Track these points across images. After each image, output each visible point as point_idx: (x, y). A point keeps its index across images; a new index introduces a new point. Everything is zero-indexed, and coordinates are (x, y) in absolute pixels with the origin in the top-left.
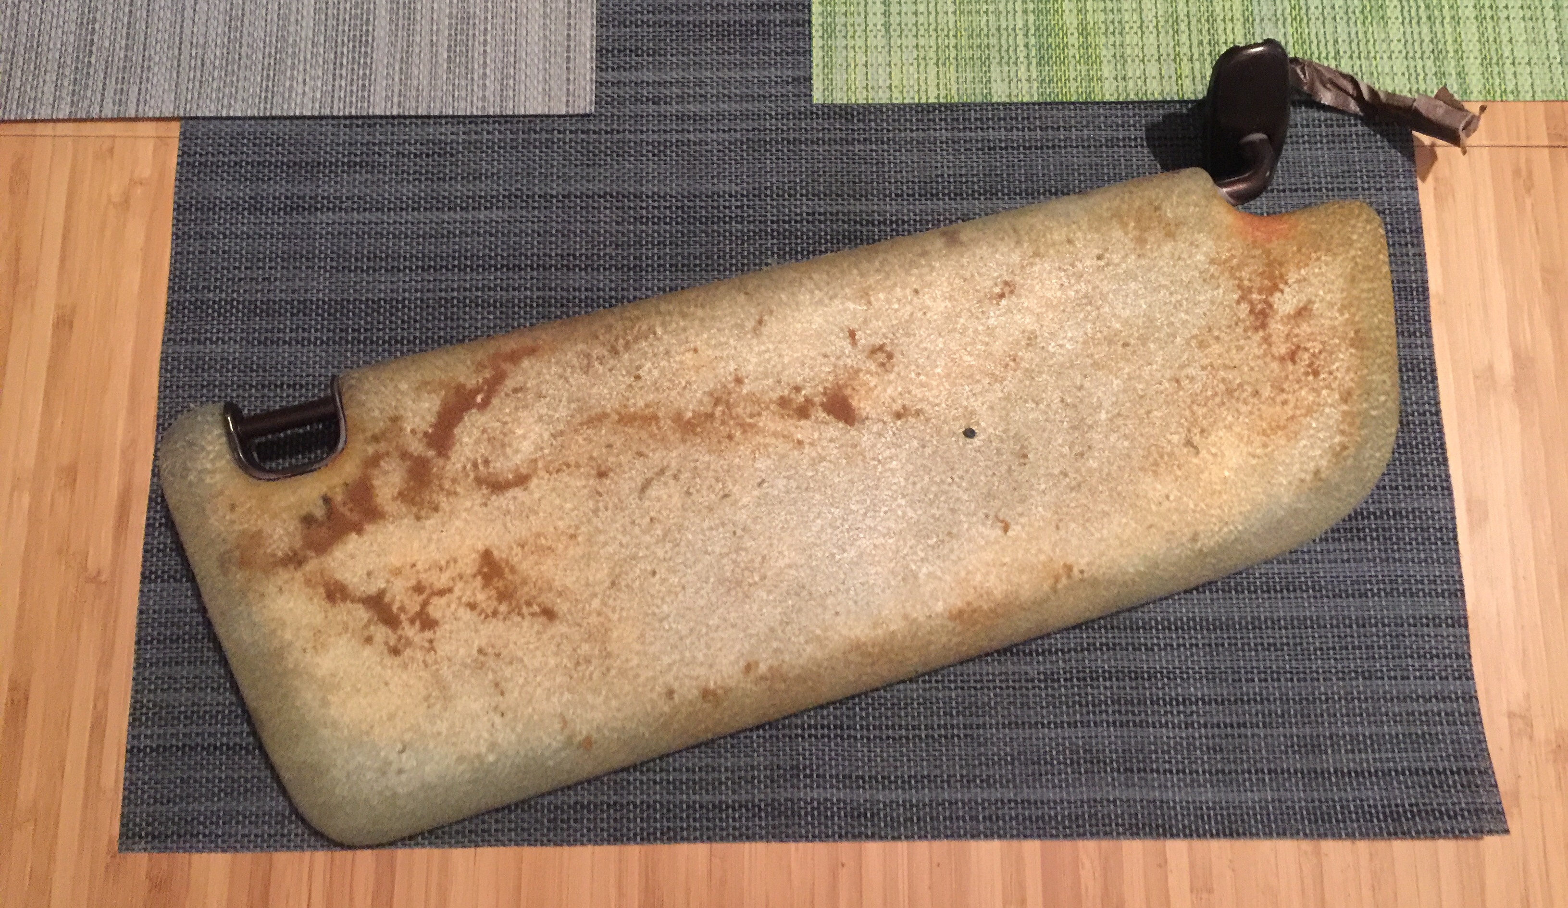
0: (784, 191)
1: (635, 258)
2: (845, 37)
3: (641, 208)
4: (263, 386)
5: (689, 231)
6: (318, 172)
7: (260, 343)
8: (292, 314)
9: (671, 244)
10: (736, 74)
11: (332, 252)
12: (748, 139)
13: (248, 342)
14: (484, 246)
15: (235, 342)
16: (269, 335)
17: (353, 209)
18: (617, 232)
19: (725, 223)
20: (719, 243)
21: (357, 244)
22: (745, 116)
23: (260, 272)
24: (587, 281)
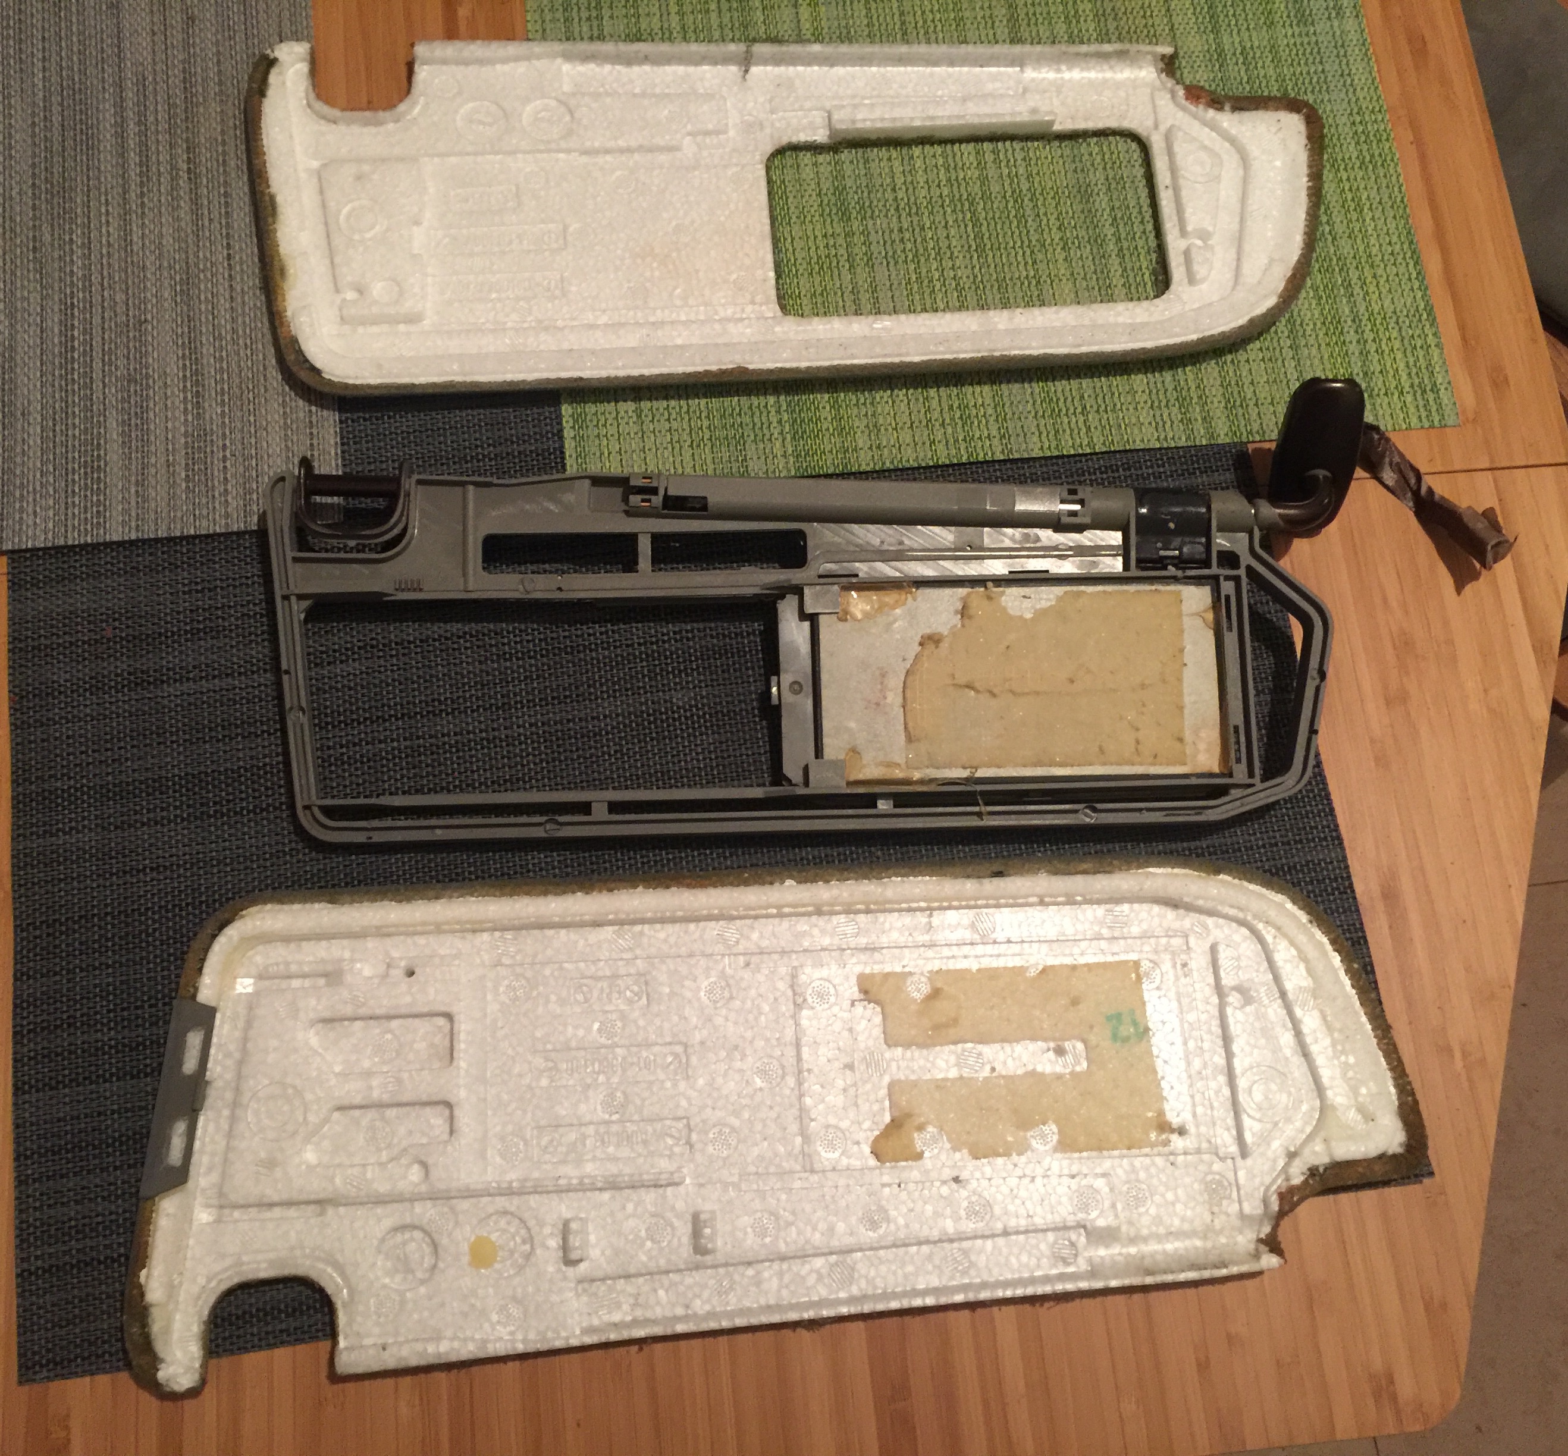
1: (503, 696)
3: (504, 644)
4: (125, 872)
5: (555, 663)
6: (161, 643)
7: (116, 828)
8: (148, 795)
9: (538, 677)
11: (184, 725)
13: (103, 828)
14: (345, 701)
15: (90, 830)
16: (125, 818)
17: (201, 678)
18: (481, 671)
19: (591, 650)
21: (210, 714)
23: (109, 753)
24: (455, 725)
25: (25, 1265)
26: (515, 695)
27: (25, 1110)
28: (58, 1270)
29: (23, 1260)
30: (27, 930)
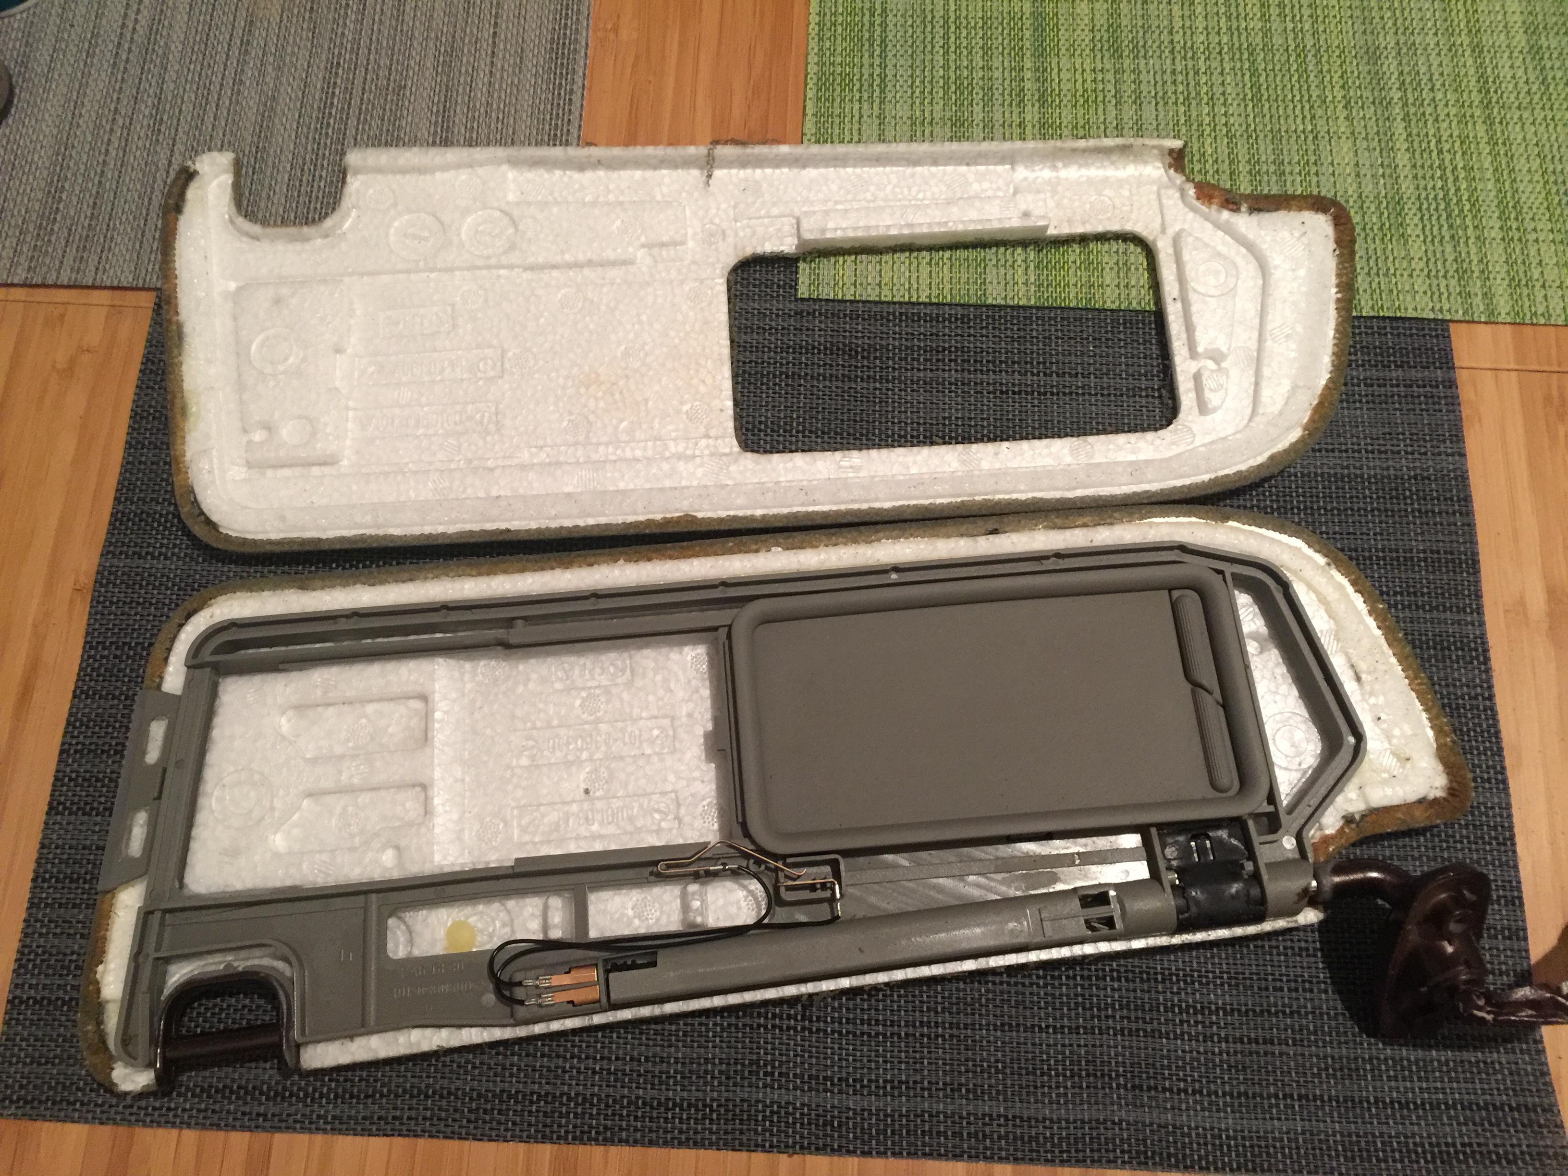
25: (18, 992)
27: (54, 831)
28: (49, 1003)
29: (16, 986)
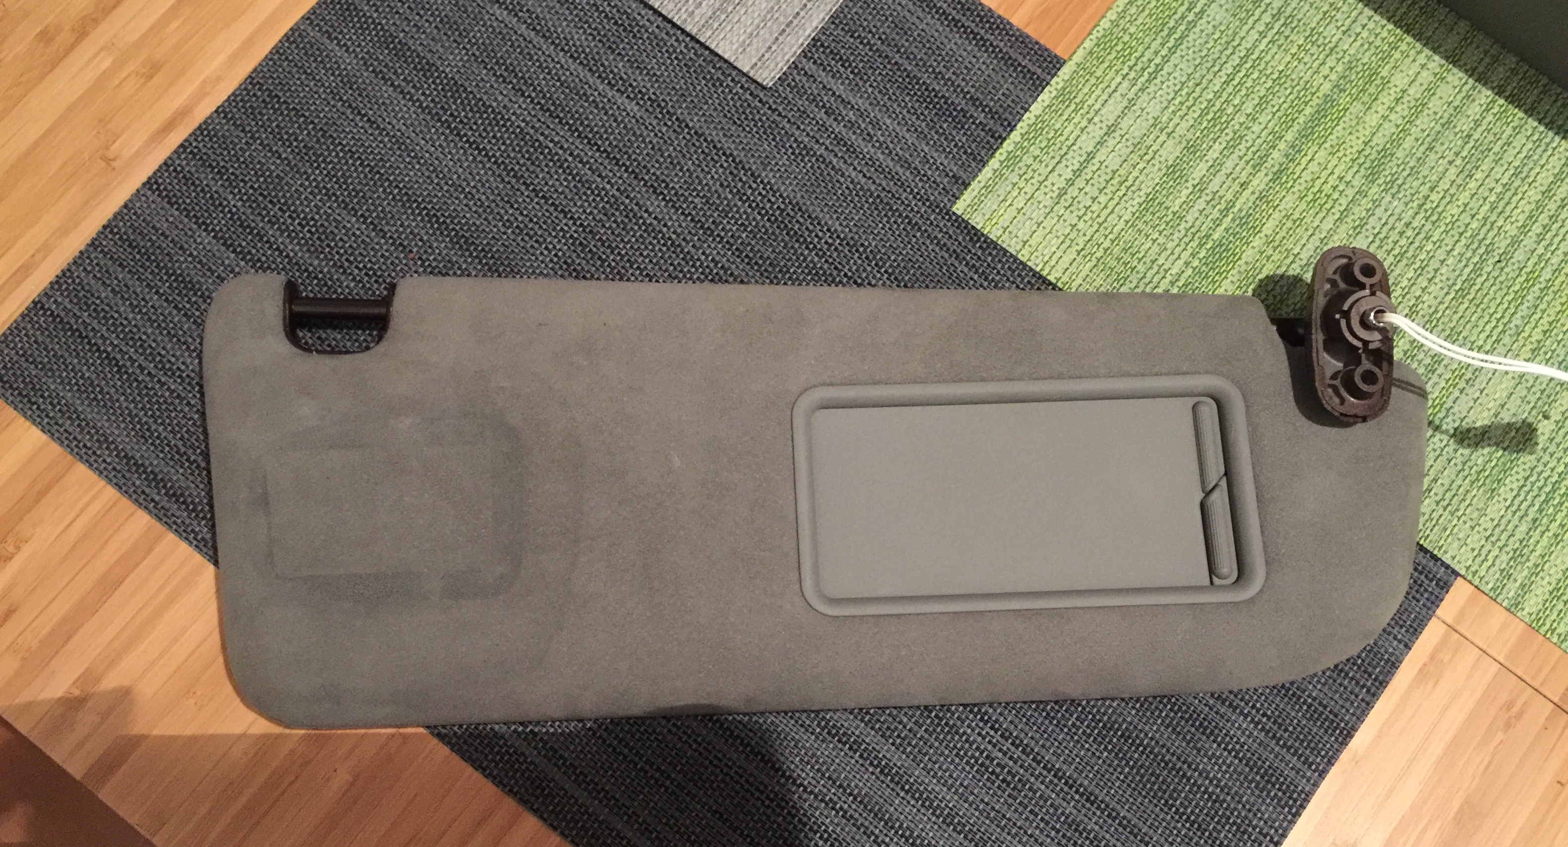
0: (875, 258)
1: (714, 222)
2: (1021, 176)
3: (750, 187)
4: (350, 106)
5: (773, 233)
7: (374, 71)
8: (415, 68)
9: (751, 231)
10: (911, 138)
11: (483, 44)
12: (878, 196)
13: (365, 63)
14: (603, 126)
15: (356, 56)
16: (385, 70)
17: (525, 22)
18: (716, 191)
19: (807, 248)
20: (790, 259)
21: (507, 51)
22: (891, 176)
23: (417, 18)
24: (662, 211)
25: (44, 300)
26: (723, 229)
27: (140, 200)
28: (60, 322)
29: (46, 294)
30: (254, 85)
